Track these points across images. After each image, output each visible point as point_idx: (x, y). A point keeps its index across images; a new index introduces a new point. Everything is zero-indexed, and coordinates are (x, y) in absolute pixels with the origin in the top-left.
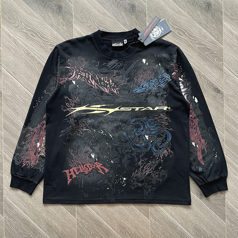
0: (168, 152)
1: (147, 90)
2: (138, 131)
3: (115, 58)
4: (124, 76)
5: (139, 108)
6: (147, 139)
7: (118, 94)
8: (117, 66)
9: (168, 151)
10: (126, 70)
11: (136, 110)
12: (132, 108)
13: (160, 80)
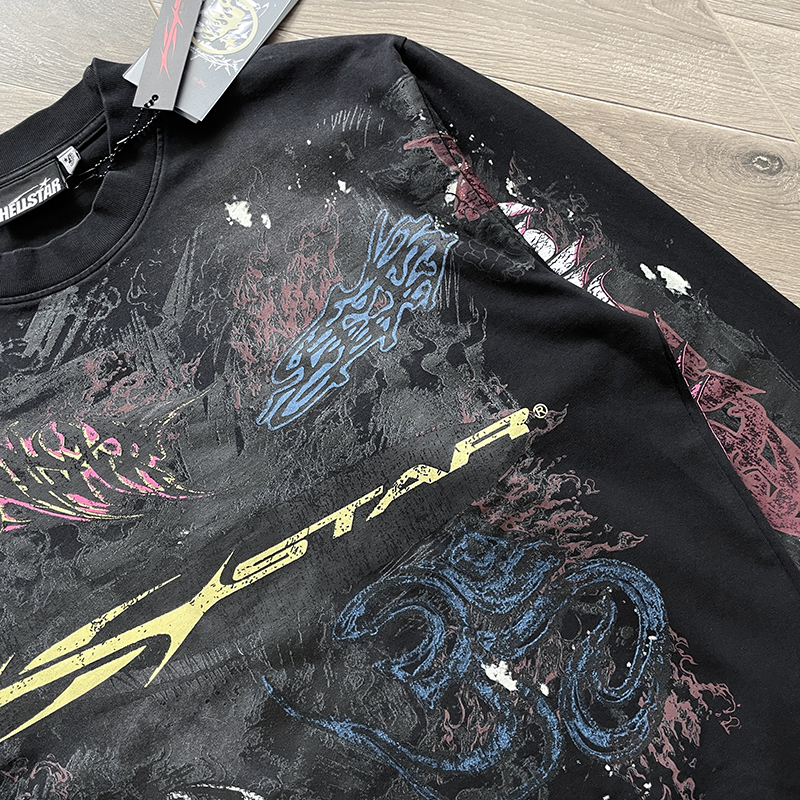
0: (694, 703)
1: (343, 371)
2: (426, 665)
3: (55, 286)
4: (161, 358)
5: (352, 507)
6: (511, 685)
7: (170, 489)
8: (84, 325)
9: (684, 694)
10: (153, 321)
11: (338, 533)
12: (304, 532)
13: (393, 270)
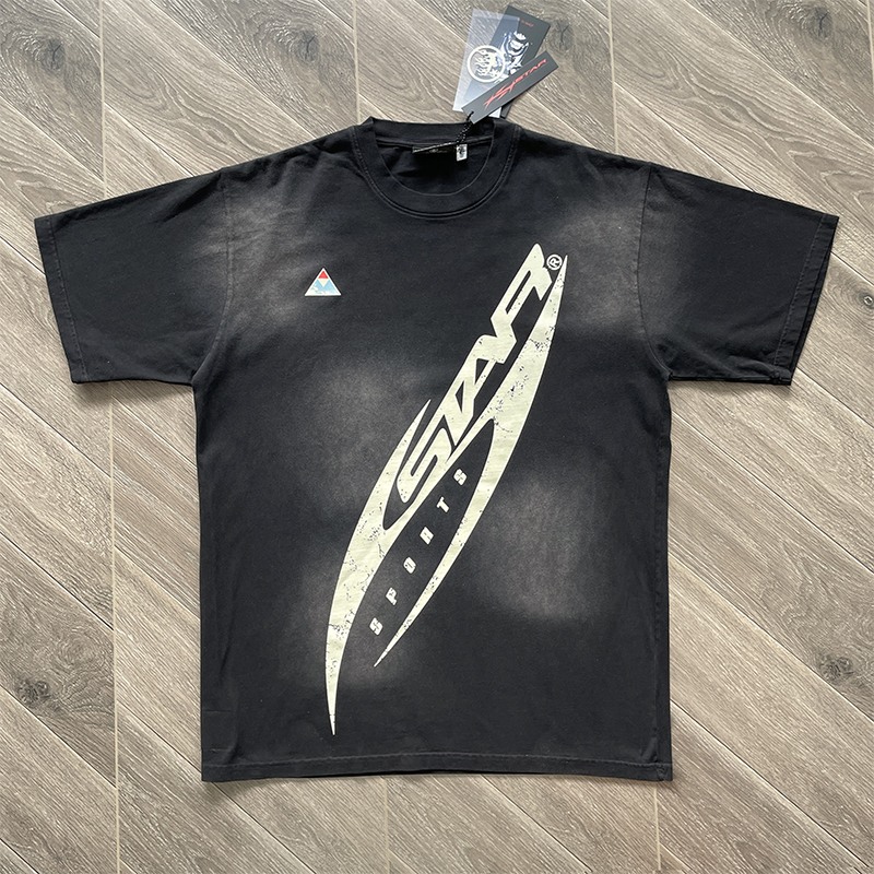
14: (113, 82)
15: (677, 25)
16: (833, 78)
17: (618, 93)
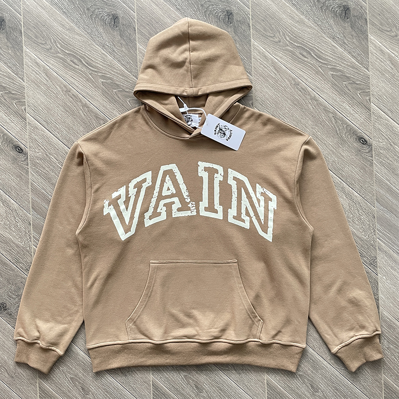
14: (28, 37)
15: (281, 13)
16: (350, 38)
17: (254, 44)
